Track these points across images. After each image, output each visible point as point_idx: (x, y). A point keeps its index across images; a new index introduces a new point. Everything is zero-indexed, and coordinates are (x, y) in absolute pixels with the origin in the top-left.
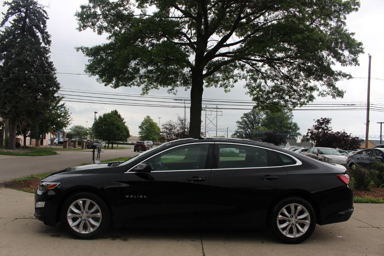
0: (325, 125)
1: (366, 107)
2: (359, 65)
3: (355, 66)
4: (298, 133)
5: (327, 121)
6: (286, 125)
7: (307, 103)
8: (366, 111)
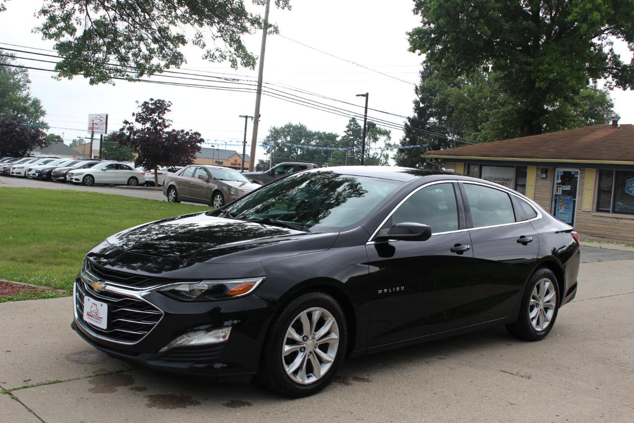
0: (159, 114)
1: (256, 88)
2: (290, 8)
3: (283, 8)
4: (42, 122)
5: (160, 107)
6: (14, 103)
7: (166, 70)
8: (255, 95)
